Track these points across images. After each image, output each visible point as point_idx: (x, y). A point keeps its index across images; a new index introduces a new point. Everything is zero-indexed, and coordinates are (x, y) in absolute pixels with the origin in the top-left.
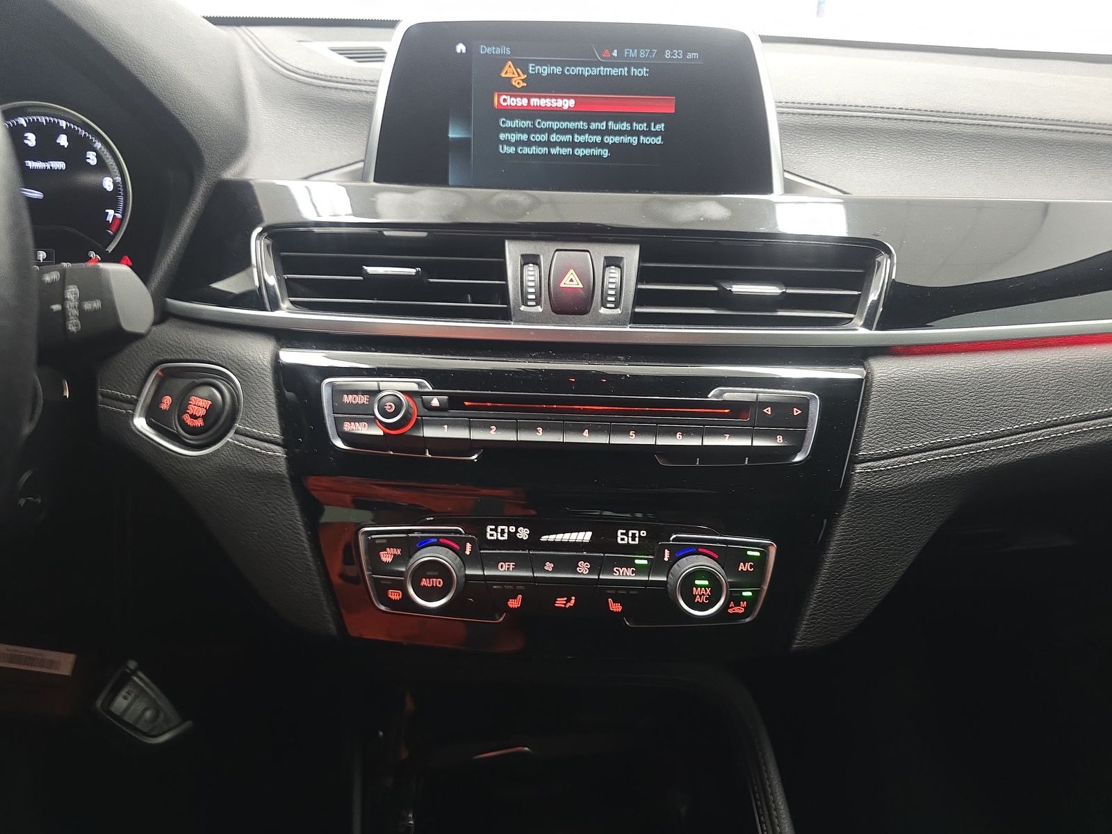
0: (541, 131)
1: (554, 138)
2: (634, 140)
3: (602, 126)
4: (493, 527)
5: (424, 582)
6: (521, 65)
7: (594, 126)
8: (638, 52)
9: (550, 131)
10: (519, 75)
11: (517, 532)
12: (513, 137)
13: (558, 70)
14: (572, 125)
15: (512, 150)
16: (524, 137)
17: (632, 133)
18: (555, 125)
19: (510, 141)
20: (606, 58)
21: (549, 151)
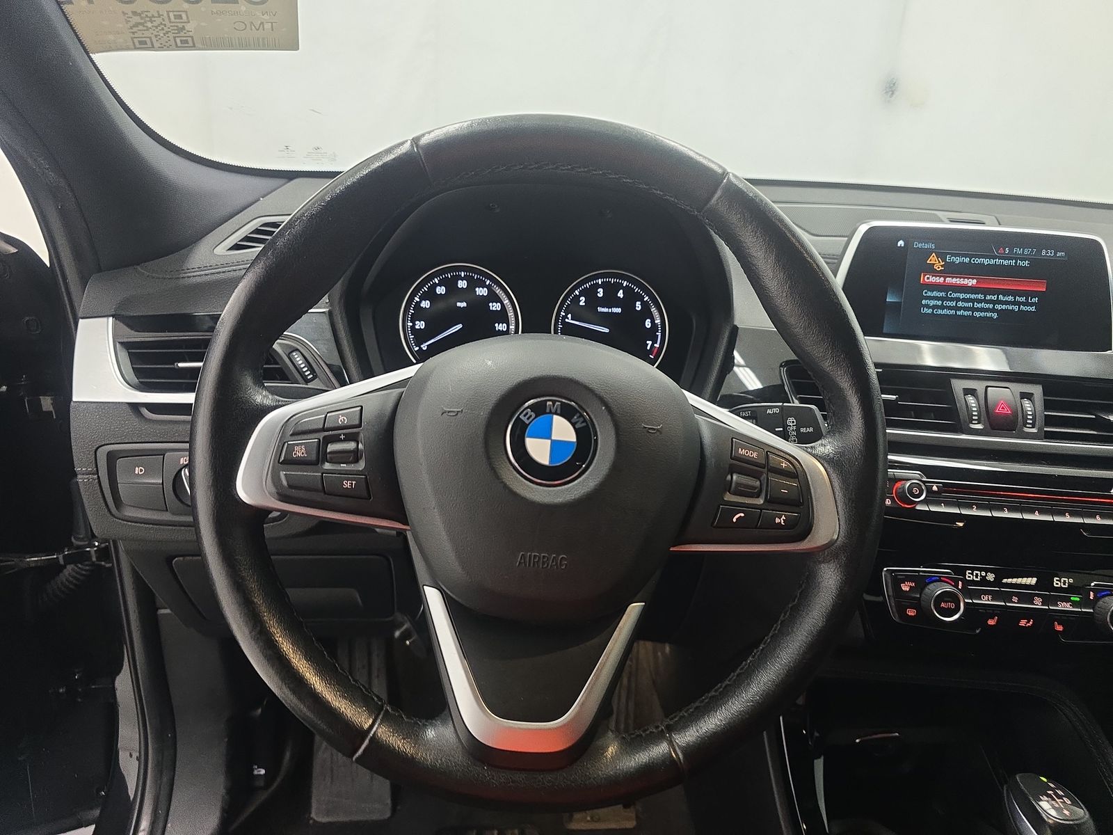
0: (952, 299)
1: (960, 304)
2: (1016, 308)
3: (994, 298)
4: (970, 572)
5: (943, 605)
6: (942, 256)
7: (988, 297)
8: (1023, 251)
9: (958, 300)
10: (939, 262)
11: (986, 575)
12: (932, 303)
13: (967, 260)
14: (973, 296)
15: (930, 311)
16: (939, 303)
17: (1014, 303)
18: (961, 296)
19: (930, 304)
20: (1002, 254)
21: (956, 313)
